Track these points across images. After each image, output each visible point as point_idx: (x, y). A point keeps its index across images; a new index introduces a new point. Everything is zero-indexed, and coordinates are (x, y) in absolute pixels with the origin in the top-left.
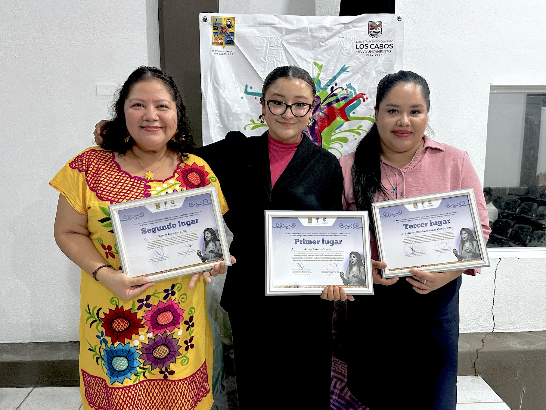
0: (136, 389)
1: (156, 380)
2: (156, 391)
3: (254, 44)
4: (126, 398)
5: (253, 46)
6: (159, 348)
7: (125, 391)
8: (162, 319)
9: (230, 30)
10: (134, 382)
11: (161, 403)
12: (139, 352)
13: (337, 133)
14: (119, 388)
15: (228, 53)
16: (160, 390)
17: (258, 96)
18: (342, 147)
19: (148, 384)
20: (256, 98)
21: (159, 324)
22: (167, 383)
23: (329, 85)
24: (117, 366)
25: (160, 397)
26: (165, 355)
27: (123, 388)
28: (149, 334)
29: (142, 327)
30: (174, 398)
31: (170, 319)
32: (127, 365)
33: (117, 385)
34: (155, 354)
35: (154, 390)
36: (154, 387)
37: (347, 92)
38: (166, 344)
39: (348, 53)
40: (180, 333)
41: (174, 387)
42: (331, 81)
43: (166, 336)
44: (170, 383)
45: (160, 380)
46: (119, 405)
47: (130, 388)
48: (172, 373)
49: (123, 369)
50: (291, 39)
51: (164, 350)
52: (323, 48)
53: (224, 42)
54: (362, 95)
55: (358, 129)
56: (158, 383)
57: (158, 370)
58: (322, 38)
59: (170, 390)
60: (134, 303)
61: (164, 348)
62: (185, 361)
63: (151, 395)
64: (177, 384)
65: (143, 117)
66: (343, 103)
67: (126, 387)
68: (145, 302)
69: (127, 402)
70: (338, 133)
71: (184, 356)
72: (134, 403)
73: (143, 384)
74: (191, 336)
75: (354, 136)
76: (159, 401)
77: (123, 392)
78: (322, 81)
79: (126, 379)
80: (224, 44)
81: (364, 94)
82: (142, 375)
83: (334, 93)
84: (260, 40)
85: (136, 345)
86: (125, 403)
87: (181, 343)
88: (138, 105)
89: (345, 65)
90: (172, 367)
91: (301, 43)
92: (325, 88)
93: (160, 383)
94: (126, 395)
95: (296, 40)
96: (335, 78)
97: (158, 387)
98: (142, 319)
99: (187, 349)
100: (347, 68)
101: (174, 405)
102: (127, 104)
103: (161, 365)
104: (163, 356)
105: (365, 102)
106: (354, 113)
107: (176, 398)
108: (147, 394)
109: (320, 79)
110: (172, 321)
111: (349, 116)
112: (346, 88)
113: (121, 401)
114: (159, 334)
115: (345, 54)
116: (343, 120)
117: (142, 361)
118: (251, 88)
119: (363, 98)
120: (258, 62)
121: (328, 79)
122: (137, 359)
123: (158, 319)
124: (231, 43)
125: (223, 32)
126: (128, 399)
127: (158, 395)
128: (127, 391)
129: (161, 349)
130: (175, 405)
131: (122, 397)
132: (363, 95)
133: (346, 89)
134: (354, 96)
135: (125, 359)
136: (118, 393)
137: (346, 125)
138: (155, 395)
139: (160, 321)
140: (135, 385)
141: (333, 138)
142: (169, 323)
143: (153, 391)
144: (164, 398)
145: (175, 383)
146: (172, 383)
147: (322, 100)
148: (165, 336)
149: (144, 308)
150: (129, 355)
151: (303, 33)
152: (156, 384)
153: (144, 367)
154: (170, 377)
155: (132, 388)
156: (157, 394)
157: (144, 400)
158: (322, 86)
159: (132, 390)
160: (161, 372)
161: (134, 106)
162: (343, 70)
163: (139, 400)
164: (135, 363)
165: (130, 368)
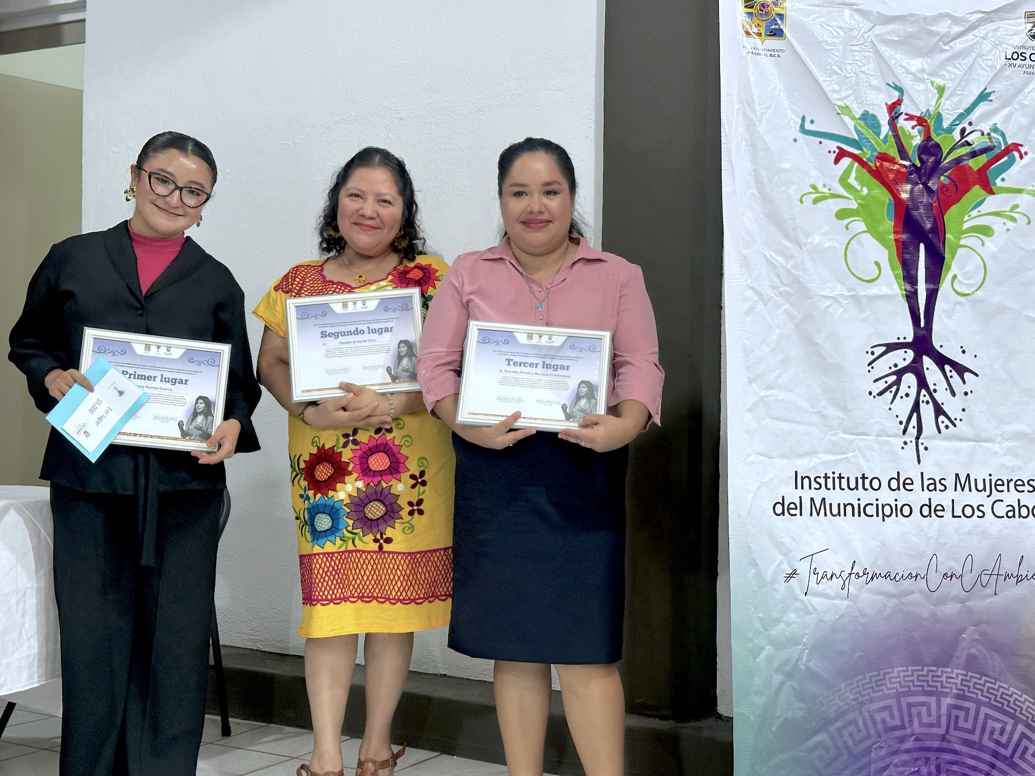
0: (341, 558)
1: (369, 552)
2: (370, 567)
3: (821, 39)
4: (328, 568)
5: (820, 42)
6: (372, 504)
7: (327, 558)
8: (375, 463)
9: (777, 10)
10: (339, 548)
11: (376, 585)
12: (345, 508)
13: (973, 218)
14: (319, 554)
15: (770, 53)
16: (375, 567)
17: (824, 138)
18: (983, 244)
19: (359, 556)
20: (820, 143)
21: (370, 470)
22: (383, 556)
23: (958, 125)
24: (318, 526)
25: (375, 577)
26: (380, 514)
27: (324, 554)
28: (358, 482)
29: (350, 473)
30: (392, 577)
31: (386, 465)
32: (330, 525)
33: (317, 549)
34: (367, 512)
35: (367, 566)
36: (367, 562)
37: (990, 138)
38: (382, 499)
39: (993, 66)
40: (400, 487)
41: (391, 561)
42: (961, 117)
43: (381, 489)
44: (387, 555)
45: (374, 552)
46: (319, 577)
47: (333, 556)
48: (389, 541)
49: (325, 529)
50: (889, 33)
51: (379, 507)
52: (948, 54)
53: (763, 31)
54: (1016, 147)
55: (1012, 210)
56: (372, 557)
57: (371, 537)
58: (944, 36)
59: (387, 566)
60: (338, 440)
61: (379, 505)
62: (409, 529)
63: (362, 572)
64: (395, 557)
65: (358, 211)
66: (983, 159)
67: (328, 553)
68: (351, 438)
69: (329, 574)
70: (976, 217)
71: (408, 522)
72: (339, 577)
73: (352, 555)
74: (420, 498)
75: (1004, 224)
76: (373, 582)
77: (325, 559)
78: (944, 115)
79: (328, 542)
80: (763, 35)
81: (1022, 146)
82: (350, 542)
83: (965, 139)
84: (831, 32)
85: (342, 498)
86: (326, 574)
87: (402, 502)
88: (357, 196)
89: (985, 89)
90: (389, 532)
91: (905, 44)
92: (950, 130)
93: (374, 557)
94: (328, 564)
95: (898, 36)
96: (969, 111)
97: (372, 562)
98: (349, 463)
99: (411, 513)
100: (989, 94)
101: (391, 588)
102: (343, 193)
103: (375, 530)
104: (378, 515)
105: (1023, 160)
106: (1003, 180)
107: (394, 578)
108: (358, 571)
109: (942, 113)
110: (388, 468)
111: (995, 184)
112: (989, 131)
113: (321, 571)
114: (371, 484)
115: (987, 69)
116: (983, 192)
117: (350, 522)
118: (812, 122)
119: (1019, 152)
120: (826, 73)
121: (956, 113)
122: (344, 518)
123: (369, 462)
124: (777, 33)
125: (764, 13)
126: (331, 569)
127: (372, 573)
128: (329, 559)
129: (375, 506)
130: (393, 588)
131: (323, 565)
132: (1019, 147)
133: (989, 134)
134: (1003, 148)
135: (328, 517)
136: (317, 560)
137: (992, 203)
138: (368, 573)
139: (373, 465)
140: (341, 552)
141: (965, 226)
142: (385, 470)
143: (365, 567)
144: (379, 578)
145: (393, 556)
146: (388, 556)
147: (945, 152)
148: (379, 488)
149: (351, 446)
150: (333, 512)
151: (911, 23)
152: (369, 557)
153: (354, 531)
154: (386, 547)
155: (336, 555)
156: (370, 572)
157: (354, 578)
158: (945, 125)
159: (336, 558)
160: (376, 540)
161: (351, 195)
162: (983, 97)
163: (346, 575)
164: (341, 523)
165: (334, 530)
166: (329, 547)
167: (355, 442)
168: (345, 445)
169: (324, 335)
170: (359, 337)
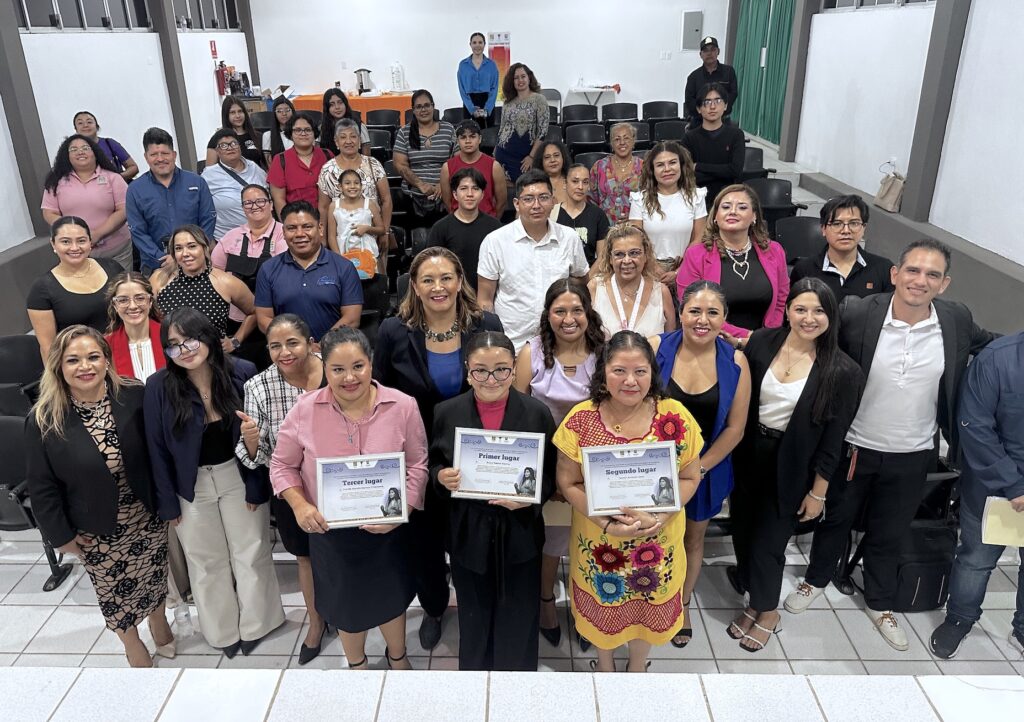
0: (622, 608)
8: (645, 557)
10: (621, 603)
12: (625, 580)
14: (609, 607)
21: (642, 561)
22: (647, 605)
24: (607, 590)
26: (647, 584)
28: (633, 567)
31: (652, 557)
32: (615, 590)
33: (607, 605)
34: (639, 582)
38: (648, 575)
40: (660, 567)
44: (650, 606)
49: (612, 593)
51: (646, 580)
60: (621, 545)
61: (646, 578)
62: (664, 590)
64: (656, 607)
68: (630, 545)
71: (664, 587)
74: (670, 570)
79: (615, 601)
82: (627, 598)
85: (622, 575)
98: (628, 556)
103: (643, 591)
104: (645, 584)
114: (642, 568)
117: (628, 588)
122: (624, 585)
129: (643, 579)
131: (612, 614)
135: (614, 585)
136: (608, 611)
139: (643, 558)
140: (622, 605)
142: (651, 560)
145: (654, 607)
148: (647, 569)
149: (629, 548)
153: (629, 591)
155: (619, 607)
164: (622, 588)
165: (618, 593)
166: (616, 604)
167: (632, 547)
168: (626, 548)
169: (608, 472)
170: (632, 474)
